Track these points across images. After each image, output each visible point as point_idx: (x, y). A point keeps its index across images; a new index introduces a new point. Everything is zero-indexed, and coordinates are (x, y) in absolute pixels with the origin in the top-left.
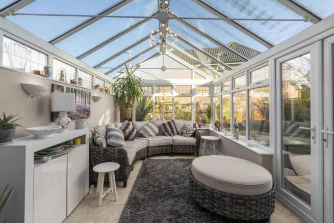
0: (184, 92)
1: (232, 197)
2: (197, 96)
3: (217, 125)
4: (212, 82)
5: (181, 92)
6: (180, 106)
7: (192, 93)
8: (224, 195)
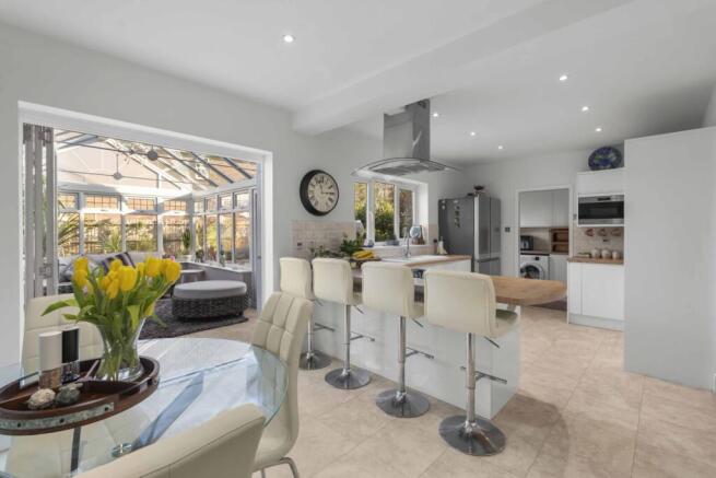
0: (144, 208)
1: (214, 300)
2: (167, 214)
3: (199, 255)
4: (191, 195)
5: (138, 207)
6: (115, 230)
7: (158, 209)
8: (207, 301)
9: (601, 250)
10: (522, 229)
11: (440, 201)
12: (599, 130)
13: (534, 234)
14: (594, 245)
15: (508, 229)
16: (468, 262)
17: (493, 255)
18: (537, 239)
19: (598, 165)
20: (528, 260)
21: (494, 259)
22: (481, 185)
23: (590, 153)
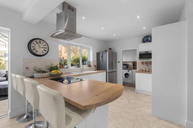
7: (6, 55)
9: (146, 69)
10: (123, 62)
11: (97, 53)
12: (144, 28)
13: (128, 63)
14: (144, 67)
15: (119, 62)
16: (105, 73)
17: (114, 70)
18: (129, 65)
19: (145, 41)
20: (126, 71)
21: (114, 72)
22: (111, 48)
23: (143, 37)
